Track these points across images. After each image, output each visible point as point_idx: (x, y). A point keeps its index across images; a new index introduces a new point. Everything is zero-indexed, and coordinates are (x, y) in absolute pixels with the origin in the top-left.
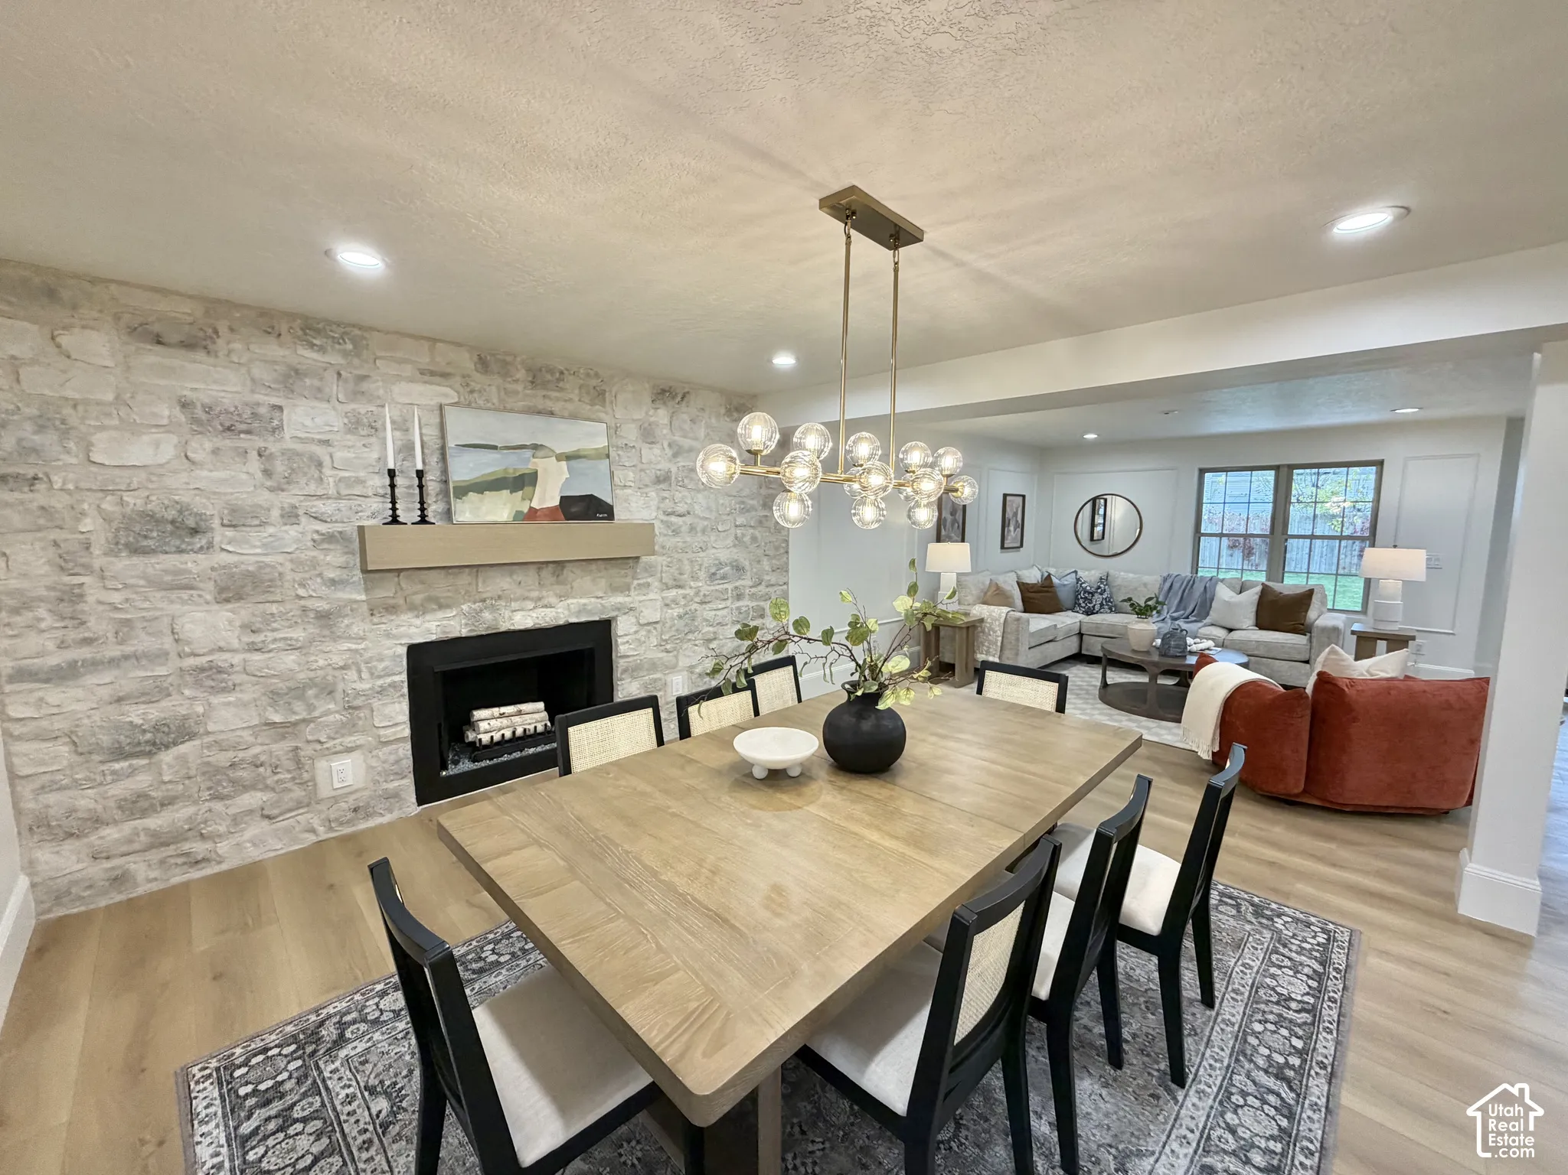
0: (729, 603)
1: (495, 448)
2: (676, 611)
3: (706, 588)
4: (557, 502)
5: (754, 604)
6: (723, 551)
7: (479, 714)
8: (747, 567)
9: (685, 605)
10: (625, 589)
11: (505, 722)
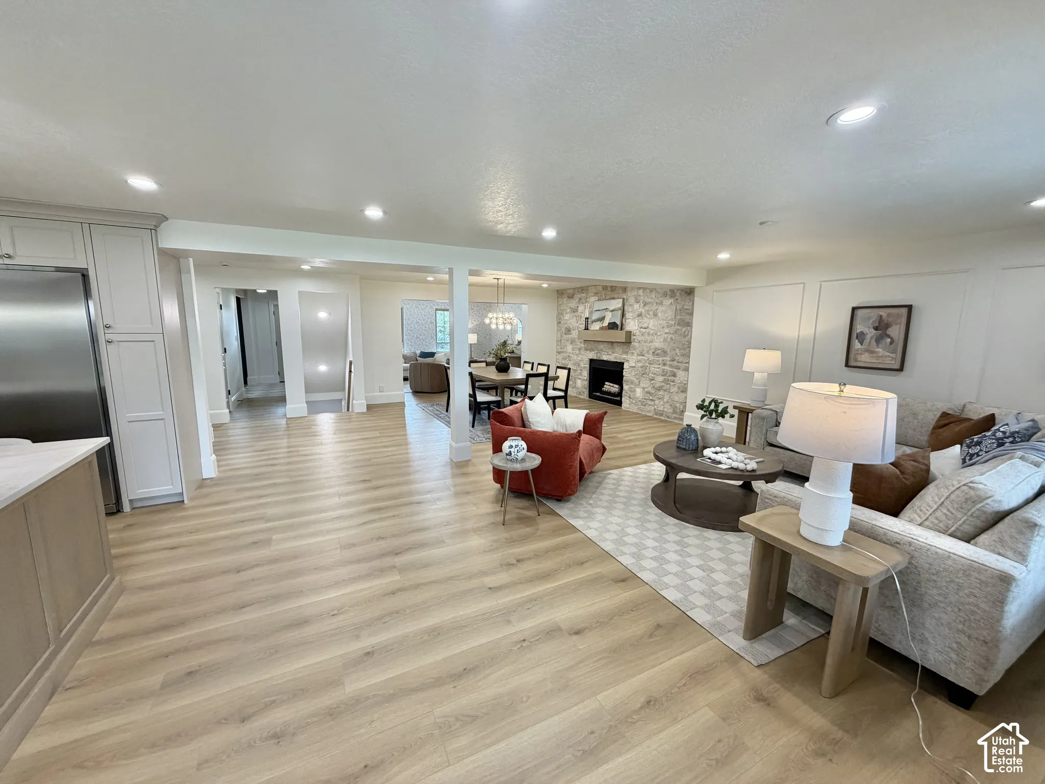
0: (660, 366)
1: (599, 310)
2: (640, 364)
3: (651, 358)
4: (607, 324)
5: (671, 369)
6: (658, 344)
7: (607, 383)
8: (668, 352)
9: (644, 363)
10: (627, 353)
11: (609, 387)
